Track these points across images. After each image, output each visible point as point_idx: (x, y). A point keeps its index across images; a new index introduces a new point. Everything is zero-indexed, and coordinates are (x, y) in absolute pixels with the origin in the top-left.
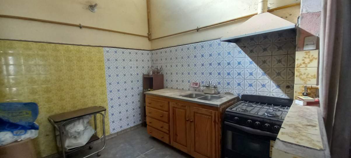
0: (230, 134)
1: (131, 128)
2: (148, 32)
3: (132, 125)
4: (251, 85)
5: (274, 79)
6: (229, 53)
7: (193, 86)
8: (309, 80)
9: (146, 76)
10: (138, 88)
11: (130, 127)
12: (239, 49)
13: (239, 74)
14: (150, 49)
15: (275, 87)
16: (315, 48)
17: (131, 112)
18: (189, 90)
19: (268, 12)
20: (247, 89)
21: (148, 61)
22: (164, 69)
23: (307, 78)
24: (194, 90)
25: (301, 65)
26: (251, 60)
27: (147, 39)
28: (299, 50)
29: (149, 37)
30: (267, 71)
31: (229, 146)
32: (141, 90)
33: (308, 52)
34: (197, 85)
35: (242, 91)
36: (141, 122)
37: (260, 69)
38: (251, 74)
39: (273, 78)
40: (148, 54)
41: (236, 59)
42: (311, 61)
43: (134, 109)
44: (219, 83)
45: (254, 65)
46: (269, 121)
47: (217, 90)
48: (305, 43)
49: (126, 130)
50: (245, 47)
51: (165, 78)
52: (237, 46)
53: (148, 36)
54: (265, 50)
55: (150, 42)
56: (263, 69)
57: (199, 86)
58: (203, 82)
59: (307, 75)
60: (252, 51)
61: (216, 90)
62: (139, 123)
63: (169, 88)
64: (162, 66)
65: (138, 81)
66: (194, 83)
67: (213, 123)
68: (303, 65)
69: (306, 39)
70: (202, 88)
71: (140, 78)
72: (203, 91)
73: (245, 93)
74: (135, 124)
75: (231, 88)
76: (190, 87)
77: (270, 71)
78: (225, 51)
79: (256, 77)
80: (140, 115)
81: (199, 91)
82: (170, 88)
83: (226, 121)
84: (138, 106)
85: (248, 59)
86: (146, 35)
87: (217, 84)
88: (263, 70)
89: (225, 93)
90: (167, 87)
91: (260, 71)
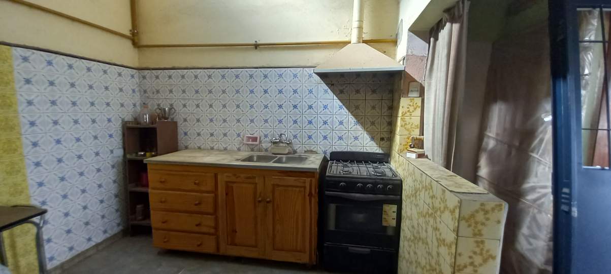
0: (332, 207)
1: (97, 245)
2: (130, 28)
3: (99, 238)
4: (340, 138)
5: (368, 130)
6: (311, 92)
7: (248, 143)
8: (413, 131)
9: (131, 125)
10: (112, 152)
11: (94, 244)
12: (326, 87)
13: (325, 123)
14: (136, 65)
15: (369, 139)
16: (419, 96)
17: (96, 209)
18: (239, 149)
19: (363, 43)
20: (336, 144)
21: (134, 91)
22: (177, 112)
23: (411, 128)
24: (250, 150)
25: (406, 113)
26: (341, 104)
27: (128, 44)
28: (404, 96)
29: (135, 39)
30: (360, 120)
31: (332, 226)
32: (119, 157)
33: (412, 99)
34: (256, 141)
35: (329, 146)
36: (121, 228)
37: (352, 116)
38: (341, 123)
39: (367, 128)
40: (133, 76)
41: (321, 100)
42: (415, 109)
43: (102, 202)
44: (295, 137)
45: (345, 111)
46: (381, 181)
47: (291, 147)
48: (410, 90)
49: (83, 253)
50: (333, 85)
51: (181, 130)
52: (323, 82)
53: (131, 35)
54: (358, 92)
55: (136, 50)
56: (355, 116)
57: (260, 142)
58: (266, 136)
59: (412, 125)
60: (342, 92)
61: (289, 148)
62: (116, 230)
63: (191, 149)
64: (171, 105)
65: (111, 136)
66: (249, 138)
67: (308, 198)
68: (408, 114)
69: (412, 84)
70: (264, 145)
71: (116, 129)
72: (266, 150)
73: (334, 150)
74: (108, 235)
75: (314, 143)
76: (241, 145)
77: (363, 120)
78: (304, 87)
79: (347, 128)
80: (119, 213)
81: (260, 150)
82: (195, 149)
83: (327, 191)
84: (113, 192)
85: (337, 102)
86: (128, 33)
87: (292, 138)
88: (356, 118)
89: (305, 151)
90: (186, 148)
91: (352, 119)
